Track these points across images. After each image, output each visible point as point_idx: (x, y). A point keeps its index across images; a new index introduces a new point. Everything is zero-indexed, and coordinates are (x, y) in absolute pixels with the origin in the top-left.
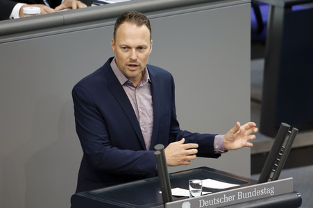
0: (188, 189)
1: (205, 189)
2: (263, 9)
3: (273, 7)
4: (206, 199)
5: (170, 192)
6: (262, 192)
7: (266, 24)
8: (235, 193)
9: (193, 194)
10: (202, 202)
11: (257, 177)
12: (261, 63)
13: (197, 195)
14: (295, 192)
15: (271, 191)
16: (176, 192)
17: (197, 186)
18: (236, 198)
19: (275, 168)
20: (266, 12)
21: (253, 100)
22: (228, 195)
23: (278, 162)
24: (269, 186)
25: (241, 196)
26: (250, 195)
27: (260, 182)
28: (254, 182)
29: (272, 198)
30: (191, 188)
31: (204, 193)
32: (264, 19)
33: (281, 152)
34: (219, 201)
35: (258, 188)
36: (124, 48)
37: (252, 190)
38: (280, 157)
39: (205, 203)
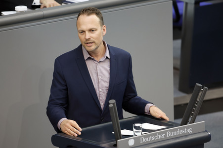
0: (132, 130)
1: (144, 130)
2: (179, 5)
3: (187, 4)
4: (145, 137)
5: (120, 133)
6: (184, 132)
7: (182, 15)
8: (165, 132)
9: (136, 134)
10: (142, 139)
11: (179, 121)
12: (179, 42)
13: (139, 134)
14: (206, 131)
15: (190, 131)
16: (124, 132)
17: (138, 128)
18: (166, 136)
19: (192, 114)
20: (181, 7)
21: (175, 68)
22: (160, 134)
23: (194, 111)
24: (189, 127)
25: (169, 134)
26: (175, 134)
27: (182, 124)
28: (177, 125)
29: (191, 136)
30: (134, 130)
31: (143, 133)
32: (180, 12)
33: (196, 104)
34: (154, 138)
35: (181, 129)
36: (82, 32)
37: (176, 130)
38: (195, 107)
39: (144, 140)
